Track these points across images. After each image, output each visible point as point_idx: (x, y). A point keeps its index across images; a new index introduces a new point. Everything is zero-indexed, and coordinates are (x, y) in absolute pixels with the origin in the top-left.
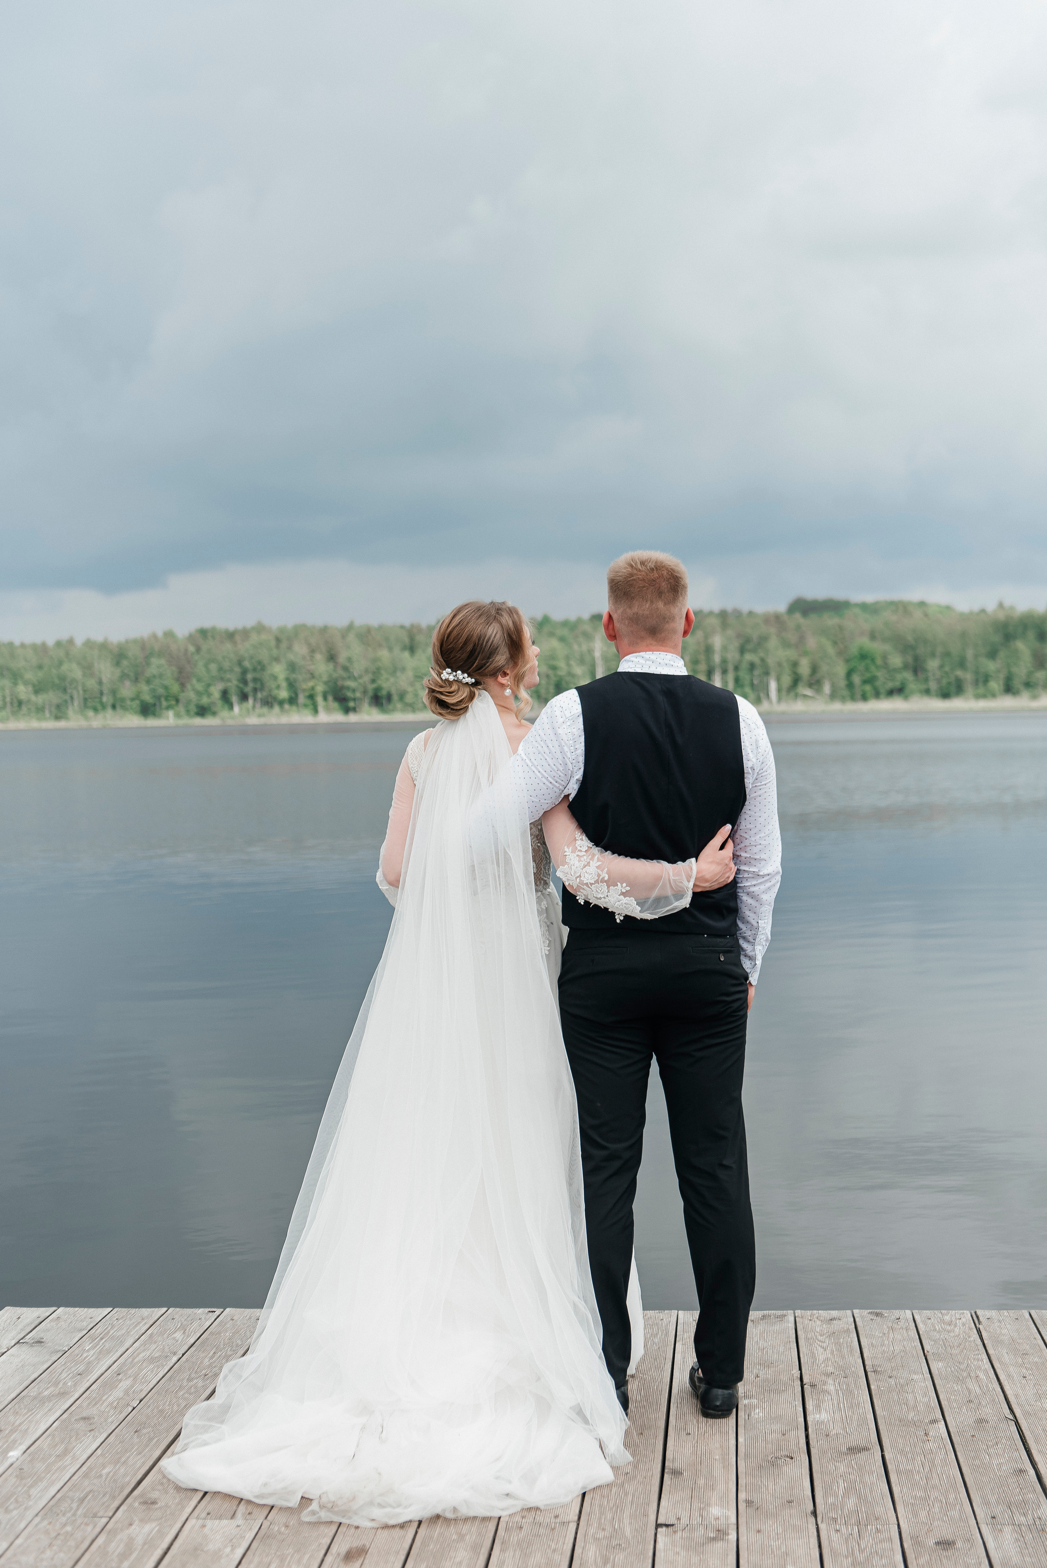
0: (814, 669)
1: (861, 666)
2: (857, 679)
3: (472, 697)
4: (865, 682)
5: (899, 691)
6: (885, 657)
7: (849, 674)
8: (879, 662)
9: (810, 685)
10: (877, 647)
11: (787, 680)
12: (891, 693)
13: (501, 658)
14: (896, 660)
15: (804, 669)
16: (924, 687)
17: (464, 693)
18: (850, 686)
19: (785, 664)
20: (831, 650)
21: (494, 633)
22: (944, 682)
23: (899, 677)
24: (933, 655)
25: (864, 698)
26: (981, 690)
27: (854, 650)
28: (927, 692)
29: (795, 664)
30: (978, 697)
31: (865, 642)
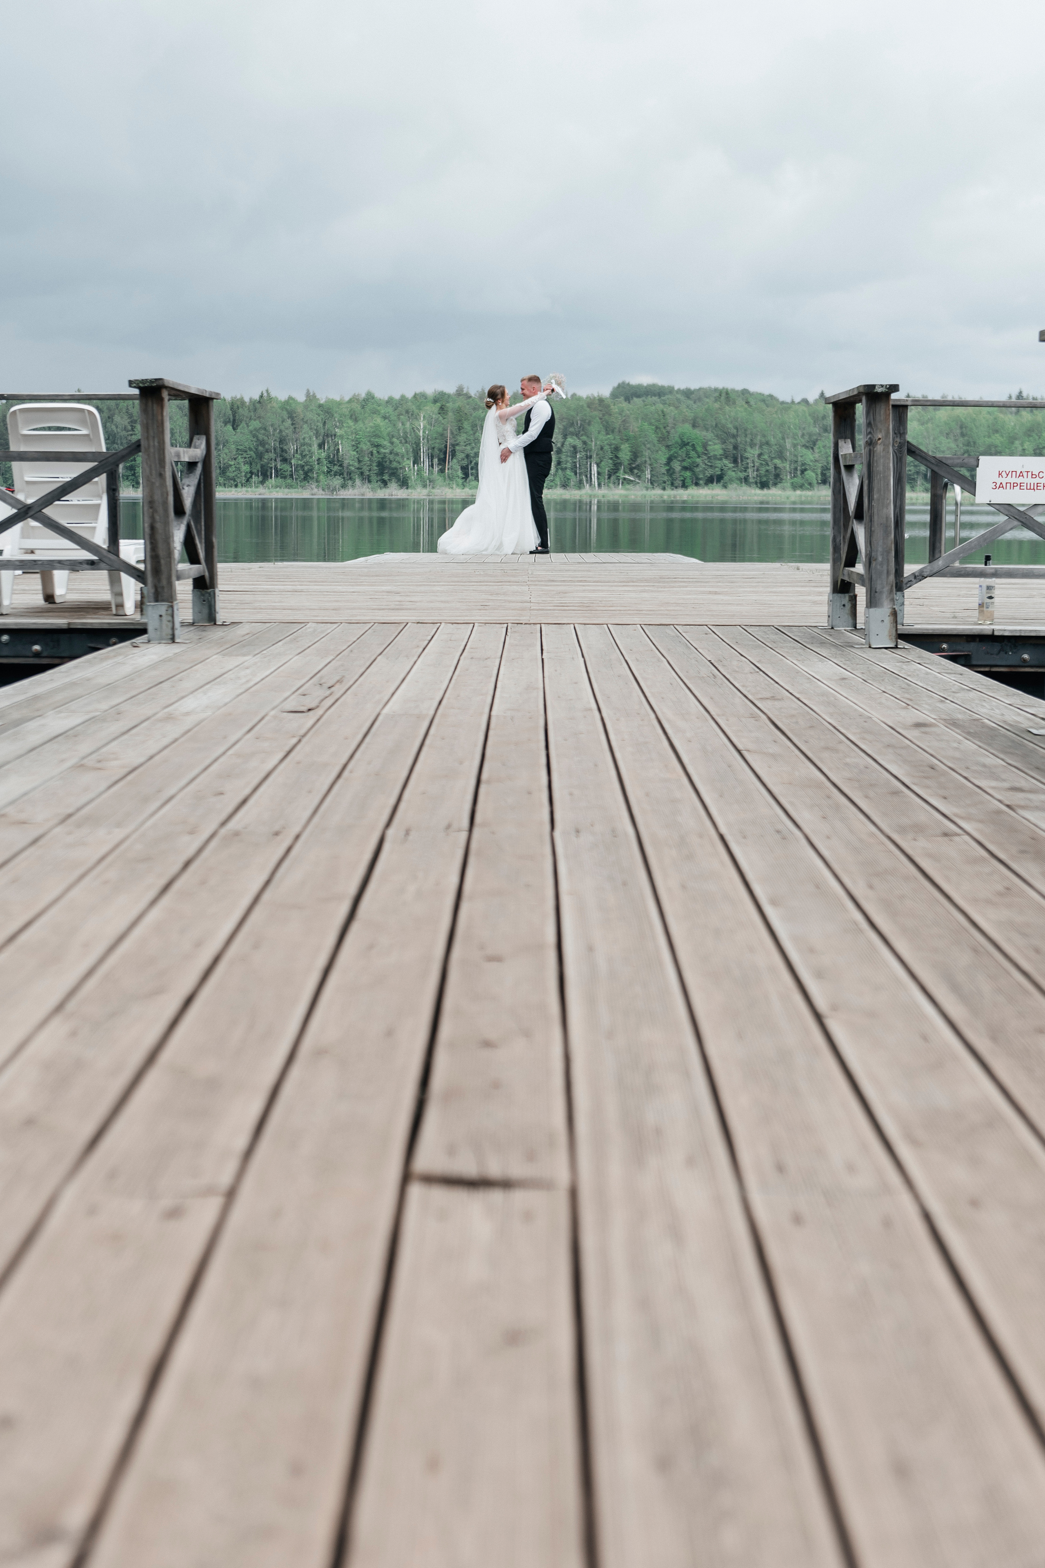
0: (635, 455)
1: (682, 453)
2: (677, 466)
3: (493, 405)
4: (685, 468)
5: (716, 479)
6: (705, 446)
7: (670, 460)
8: (700, 449)
9: (631, 470)
10: (699, 434)
11: (607, 465)
12: (710, 481)
13: (499, 397)
14: (716, 448)
15: (625, 455)
16: (742, 475)
17: (491, 404)
18: (670, 472)
19: (606, 448)
20: (653, 437)
21: (498, 391)
22: (763, 471)
23: (719, 464)
24: (752, 445)
25: (684, 486)
26: (798, 480)
27: (675, 438)
28: (746, 480)
29: (617, 449)
30: (795, 487)
31: (687, 428)
